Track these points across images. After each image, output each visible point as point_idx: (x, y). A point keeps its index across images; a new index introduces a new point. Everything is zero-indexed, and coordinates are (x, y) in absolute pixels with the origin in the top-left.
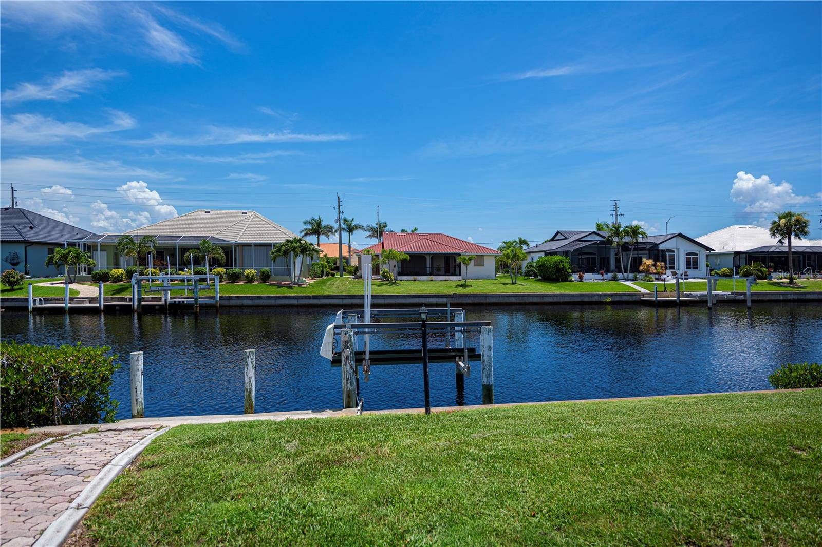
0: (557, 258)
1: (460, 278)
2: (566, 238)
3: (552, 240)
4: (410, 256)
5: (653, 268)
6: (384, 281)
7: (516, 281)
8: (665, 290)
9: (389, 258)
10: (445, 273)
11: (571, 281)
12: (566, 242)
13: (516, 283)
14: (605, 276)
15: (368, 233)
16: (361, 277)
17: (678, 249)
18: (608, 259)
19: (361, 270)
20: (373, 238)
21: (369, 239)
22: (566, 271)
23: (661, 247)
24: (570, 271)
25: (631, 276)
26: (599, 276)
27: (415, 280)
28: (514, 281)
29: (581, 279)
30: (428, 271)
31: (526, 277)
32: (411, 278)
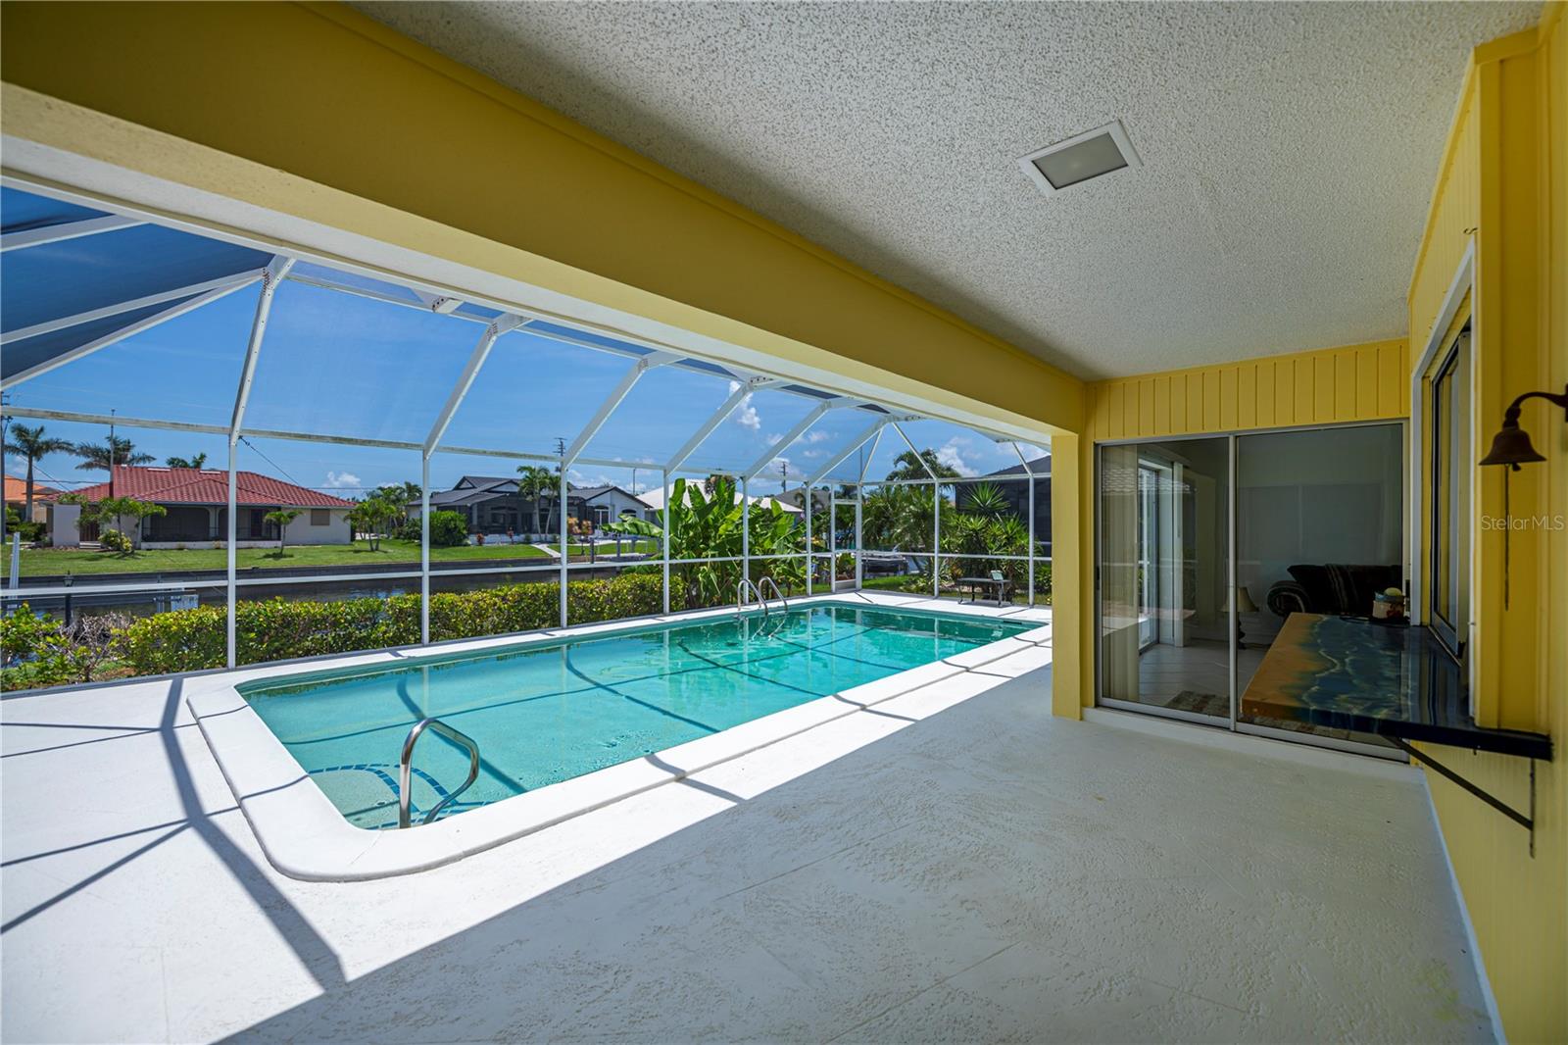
0: (449, 514)
1: (279, 543)
2: (474, 487)
3: (457, 488)
4: (167, 509)
5: (577, 527)
6: (109, 551)
7: (377, 546)
8: (583, 554)
9: (118, 513)
10: (253, 535)
11: (467, 545)
12: (473, 491)
13: (377, 549)
14: (515, 538)
15: (83, 460)
16: (50, 544)
17: (614, 506)
18: (531, 516)
19: (52, 531)
20: (97, 470)
21: (84, 470)
22: (459, 532)
23: (593, 503)
24: (465, 532)
25: (549, 537)
26: (506, 538)
27: (181, 549)
28: (374, 547)
29: (480, 542)
30: (212, 533)
31: (406, 541)
32: (175, 544)
